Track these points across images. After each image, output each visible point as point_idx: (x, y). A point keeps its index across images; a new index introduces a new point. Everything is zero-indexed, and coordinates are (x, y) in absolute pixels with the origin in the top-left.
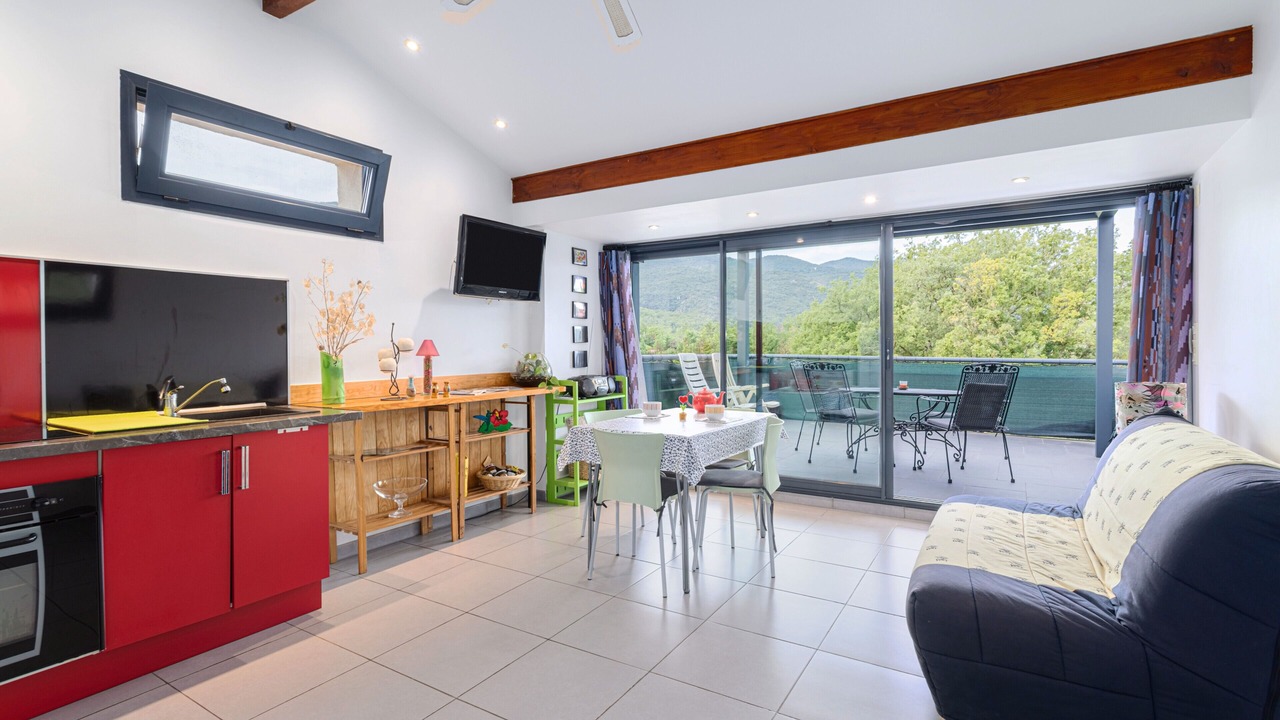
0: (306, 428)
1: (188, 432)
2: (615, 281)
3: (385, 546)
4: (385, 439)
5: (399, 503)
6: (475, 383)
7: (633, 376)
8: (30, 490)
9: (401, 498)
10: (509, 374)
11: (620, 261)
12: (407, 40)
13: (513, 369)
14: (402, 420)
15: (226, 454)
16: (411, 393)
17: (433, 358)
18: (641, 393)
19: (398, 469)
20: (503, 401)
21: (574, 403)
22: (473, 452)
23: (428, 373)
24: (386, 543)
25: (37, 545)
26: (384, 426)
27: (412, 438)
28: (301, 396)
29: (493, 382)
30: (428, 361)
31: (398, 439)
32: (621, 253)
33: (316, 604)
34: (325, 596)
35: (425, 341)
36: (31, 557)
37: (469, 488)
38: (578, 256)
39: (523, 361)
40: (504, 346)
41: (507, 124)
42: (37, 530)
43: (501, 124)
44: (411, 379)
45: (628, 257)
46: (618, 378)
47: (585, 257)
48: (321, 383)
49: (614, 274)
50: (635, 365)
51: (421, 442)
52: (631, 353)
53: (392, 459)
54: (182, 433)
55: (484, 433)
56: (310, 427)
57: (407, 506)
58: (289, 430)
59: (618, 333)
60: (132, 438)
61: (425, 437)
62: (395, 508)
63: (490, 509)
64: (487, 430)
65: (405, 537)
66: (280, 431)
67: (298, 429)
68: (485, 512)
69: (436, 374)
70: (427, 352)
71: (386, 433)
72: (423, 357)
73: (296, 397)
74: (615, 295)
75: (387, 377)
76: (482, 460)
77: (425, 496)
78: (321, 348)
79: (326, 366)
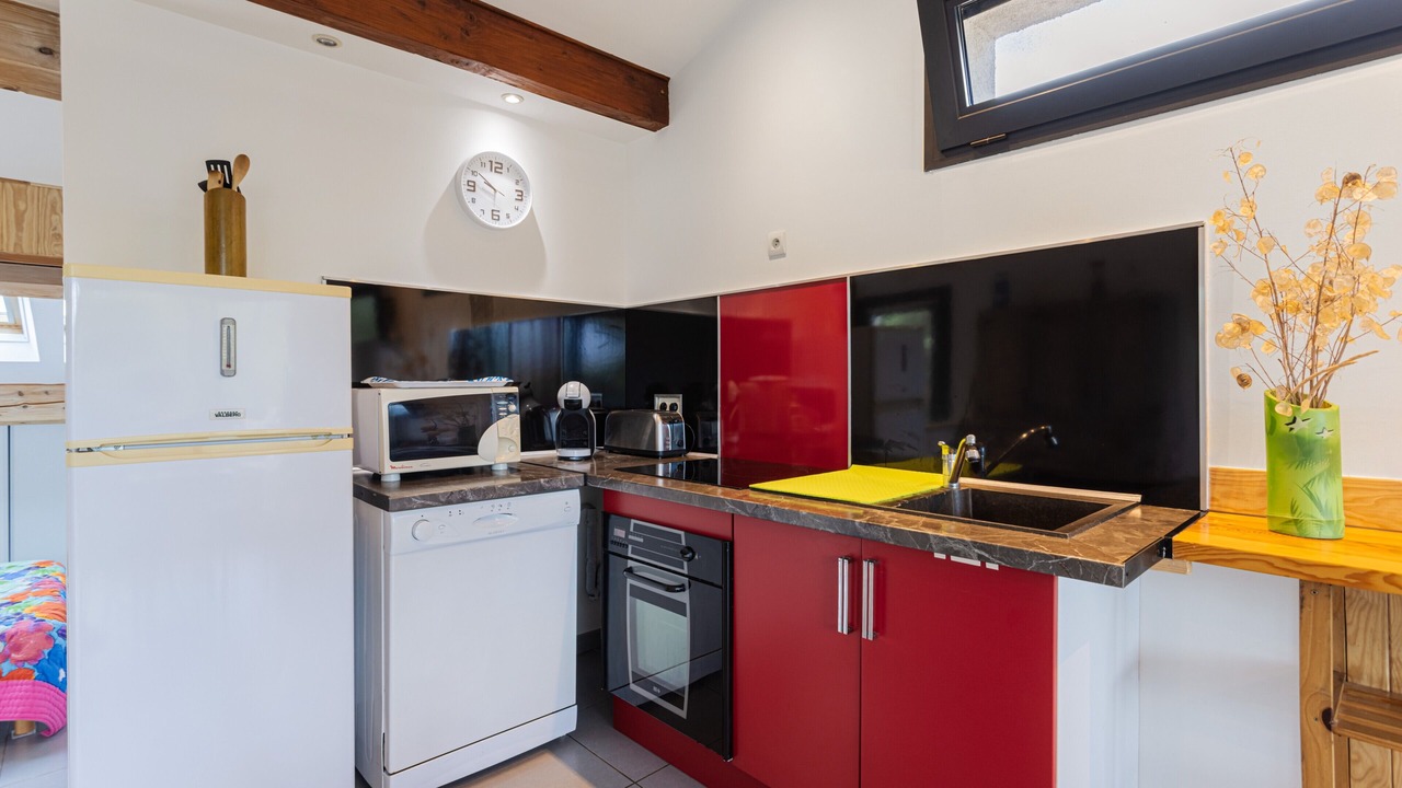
8: (682, 534)
15: (843, 565)
25: (686, 599)
28: (1236, 495)
42: (686, 581)
78: (1243, 381)
79: (1271, 428)
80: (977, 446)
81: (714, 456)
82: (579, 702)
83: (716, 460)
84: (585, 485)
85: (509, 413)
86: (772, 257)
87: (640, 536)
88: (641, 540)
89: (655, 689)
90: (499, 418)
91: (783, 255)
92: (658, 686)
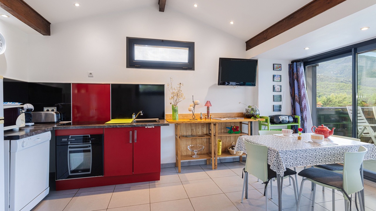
0: (153, 127)
1: (120, 125)
2: (295, 75)
3: (194, 165)
4: (194, 132)
5: (196, 153)
6: (229, 116)
7: (304, 116)
8: (89, 135)
9: (196, 151)
10: (243, 113)
11: (298, 67)
12: (195, 4)
13: (244, 112)
14: (200, 127)
15: (131, 132)
16: (201, 118)
17: (210, 107)
18: (309, 124)
19: (198, 142)
20: (241, 123)
21: (268, 125)
22: (227, 140)
23: (208, 112)
24: (194, 164)
25: (90, 148)
26: (194, 128)
27: (204, 133)
28: (168, 117)
29: (237, 116)
30: (208, 108)
31: (199, 133)
32: (298, 63)
33: (158, 179)
34: (161, 177)
35: (207, 101)
36: (89, 151)
37: (222, 152)
38: (276, 67)
39: (247, 108)
40: (239, 103)
41: (234, 22)
42: (91, 145)
43: (232, 23)
44: (201, 113)
45: (302, 64)
46: (296, 117)
47: (281, 67)
48: (172, 114)
49: (295, 72)
50: (305, 111)
51: (206, 134)
52: (303, 106)
53: (196, 138)
54: (119, 125)
55: (229, 134)
56: (155, 126)
57: (197, 154)
58: (149, 127)
59: (297, 97)
60: (108, 126)
61: (208, 133)
62: (194, 155)
63: (234, 161)
64: (230, 133)
65: (201, 164)
66: (146, 127)
67: (151, 127)
68: (233, 161)
69: (211, 112)
70: (208, 105)
71: (194, 130)
72: (207, 107)
73: (167, 117)
74: (296, 81)
75: (191, 113)
76: (231, 143)
77: (208, 152)
78: (171, 104)
79: (173, 109)
80: (142, 113)
81: (70, 122)
82: (50, 186)
83: (71, 123)
84: (53, 129)
85: (22, 113)
86: (89, 77)
87: (73, 139)
88: (74, 139)
89: (79, 171)
90: (20, 114)
91: (93, 77)
92: (80, 170)
